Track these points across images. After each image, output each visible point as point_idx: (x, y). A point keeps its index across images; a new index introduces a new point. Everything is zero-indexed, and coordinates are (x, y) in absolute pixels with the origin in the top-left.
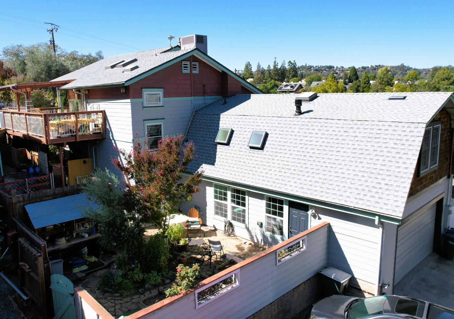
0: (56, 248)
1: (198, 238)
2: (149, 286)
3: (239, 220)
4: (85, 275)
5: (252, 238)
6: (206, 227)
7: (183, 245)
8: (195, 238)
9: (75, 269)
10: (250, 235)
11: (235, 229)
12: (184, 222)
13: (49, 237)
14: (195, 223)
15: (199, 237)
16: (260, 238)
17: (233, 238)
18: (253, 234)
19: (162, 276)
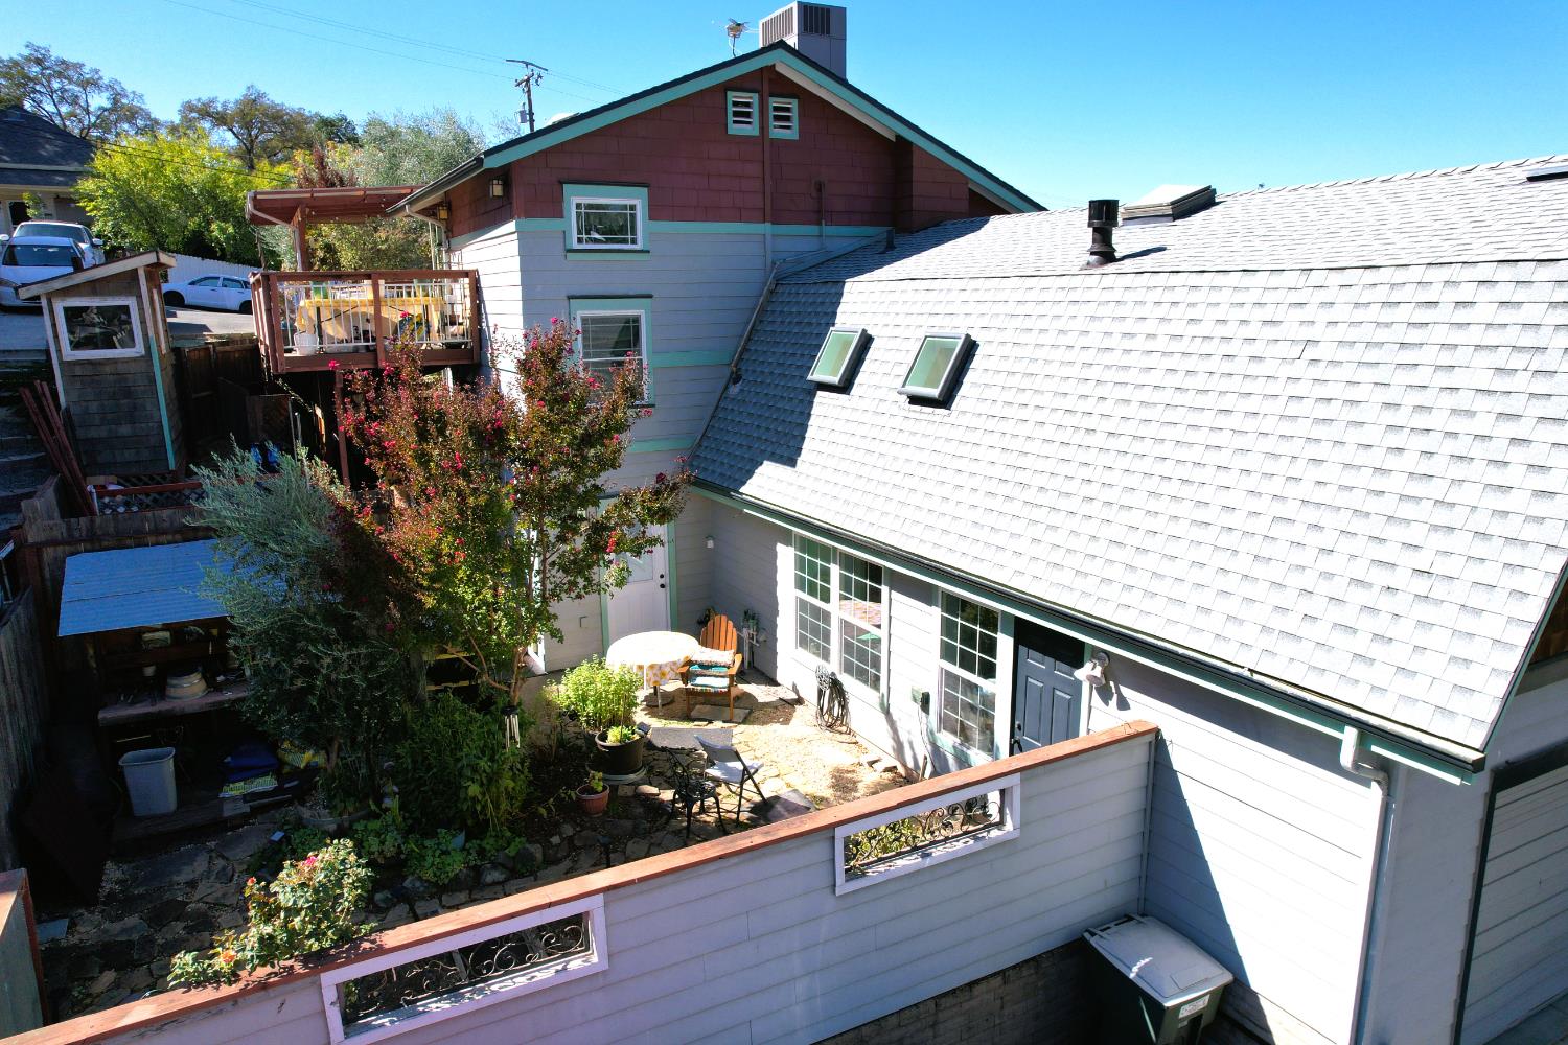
0: (162, 706)
1: (718, 725)
2: (418, 884)
3: (861, 675)
4: (248, 810)
5: (899, 749)
6: (773, 688)
7: (614, 745)
8: (710, 722)
9: (231, 785)
10: (893, 738)
11: (851, 706)
12: (674, 663)
13: (156, 671)
14: (714, 671)
15: (724, 722)
16: (923, 751)
17: (845, 737)
18: (904, 738)
19: (481, 852)
